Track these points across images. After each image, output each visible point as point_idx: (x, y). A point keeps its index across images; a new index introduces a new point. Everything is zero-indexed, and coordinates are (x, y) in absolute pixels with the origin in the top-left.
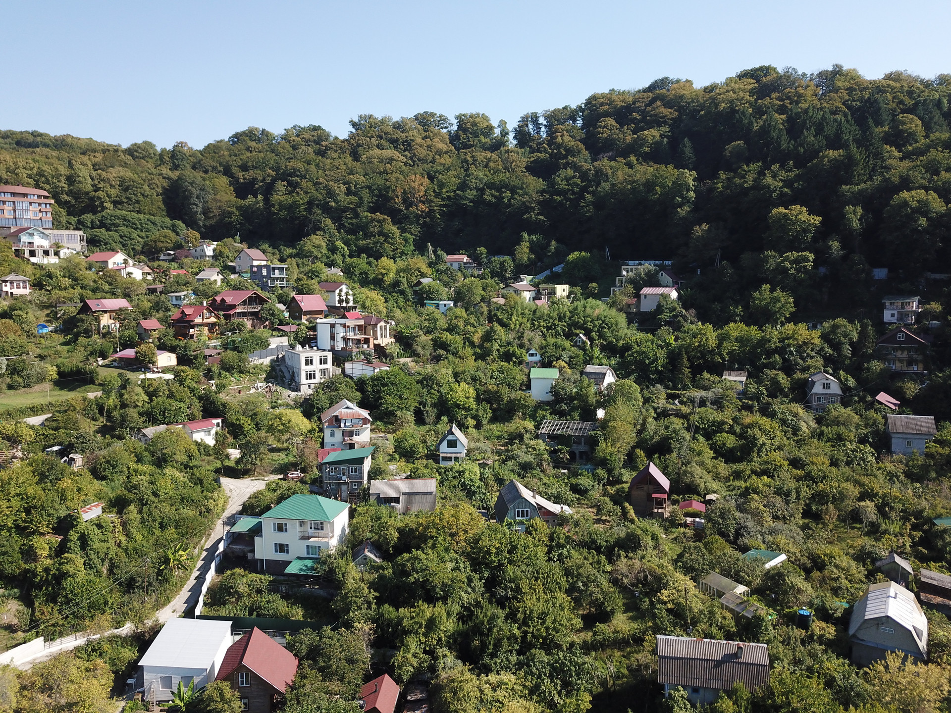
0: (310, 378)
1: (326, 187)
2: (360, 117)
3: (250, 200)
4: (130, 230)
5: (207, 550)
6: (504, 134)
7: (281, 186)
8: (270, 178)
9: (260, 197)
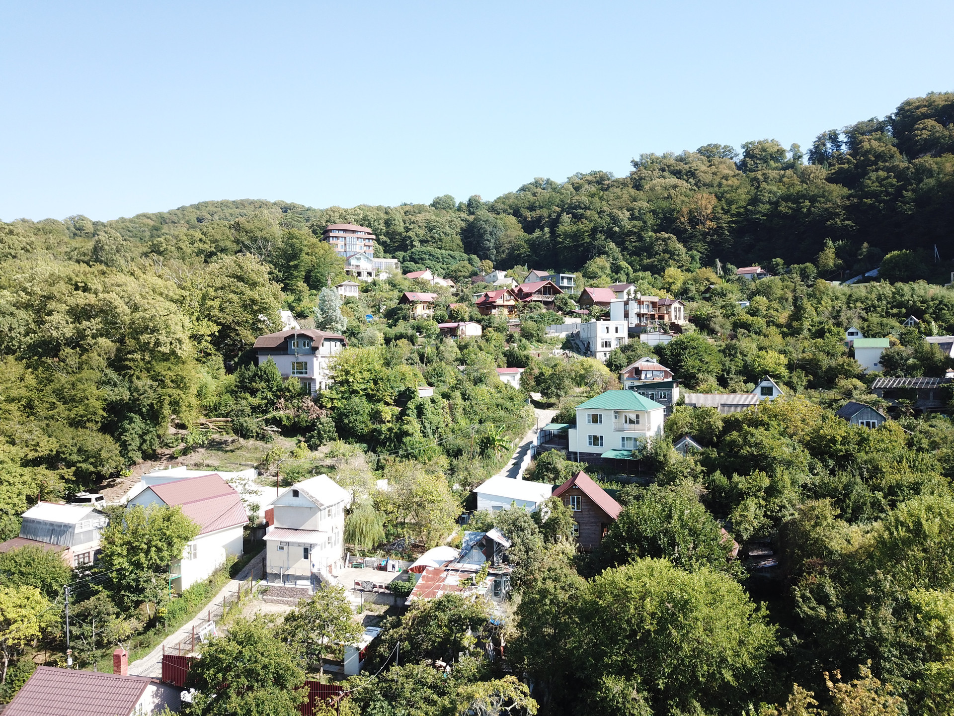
0: (606, 346)
1: (610, 215)
2: (642, 156)
3: (537, 233)
4: (434, 263)
5: (520, 447)
6: (798, 157)
7: (566, 218)
8: (555, 214)
9: (547, 230)
